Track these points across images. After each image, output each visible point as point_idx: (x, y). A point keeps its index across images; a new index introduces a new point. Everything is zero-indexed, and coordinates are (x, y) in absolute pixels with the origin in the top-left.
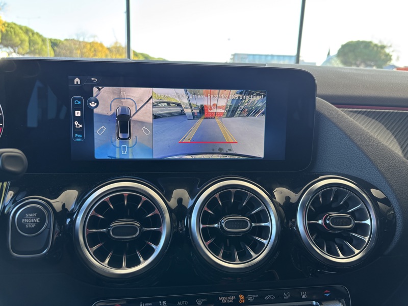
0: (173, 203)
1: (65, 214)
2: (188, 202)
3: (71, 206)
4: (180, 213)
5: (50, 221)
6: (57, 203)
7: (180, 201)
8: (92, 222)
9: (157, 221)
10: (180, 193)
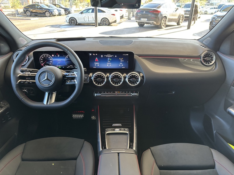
0: (107, 76)
1: (91, 77)
2: (109, 76)
3: (91, 76)
4: (108, 78)
5: (89, 78)
6: (90, 76)
7: (108, 76)
8: (94, 79)
9: (104, 79)
10: (108, 74)
